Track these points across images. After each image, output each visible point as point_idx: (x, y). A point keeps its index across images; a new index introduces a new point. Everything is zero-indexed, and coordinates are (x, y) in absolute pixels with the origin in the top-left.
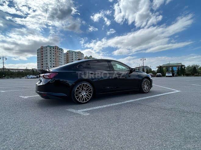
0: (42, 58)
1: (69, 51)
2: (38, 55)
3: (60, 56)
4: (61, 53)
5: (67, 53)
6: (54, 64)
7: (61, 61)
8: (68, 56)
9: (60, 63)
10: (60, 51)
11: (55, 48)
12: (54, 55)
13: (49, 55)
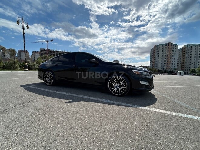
0: (154, 56)
1: (187, 45)
2: (151, 54)
3: (173, 52)
4: (175, 49)
5: (184, 48)
6: (165, 61)
7: (174, 57)
8: (184, 51)
9: (172, 60)
10: (174, 47)
11: (167, 45)
12: (166, 52)
13: (160, 53)
